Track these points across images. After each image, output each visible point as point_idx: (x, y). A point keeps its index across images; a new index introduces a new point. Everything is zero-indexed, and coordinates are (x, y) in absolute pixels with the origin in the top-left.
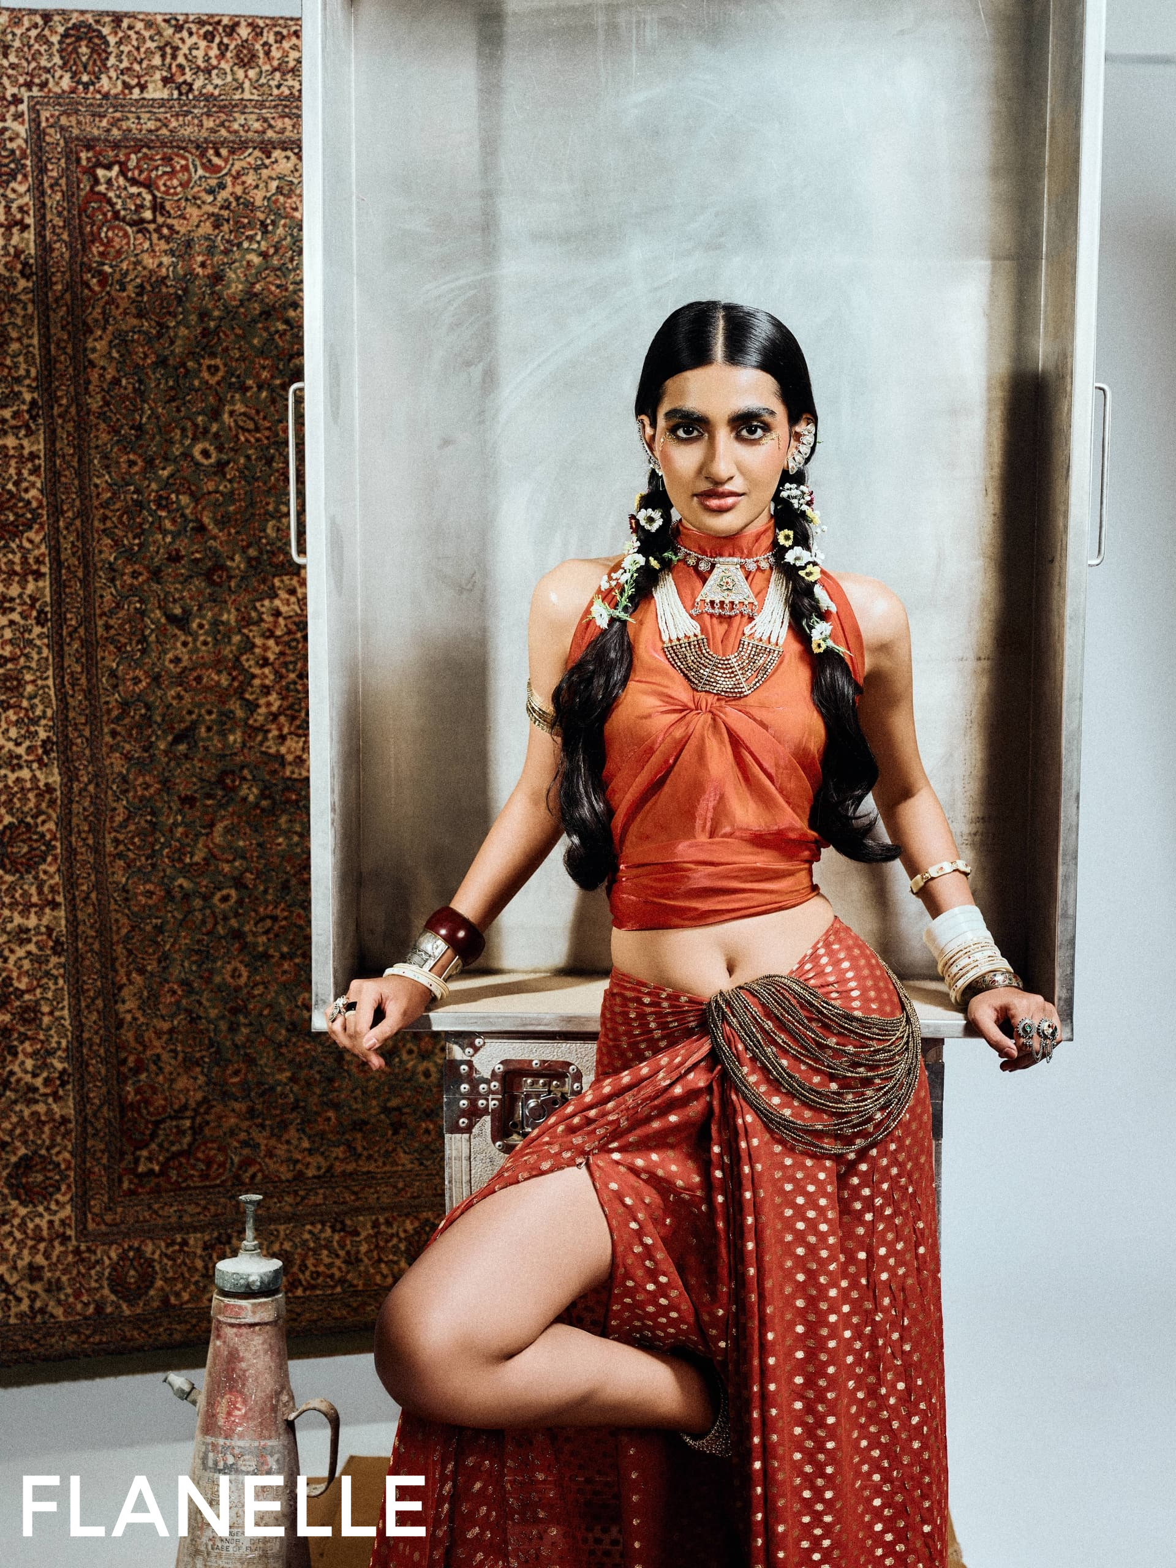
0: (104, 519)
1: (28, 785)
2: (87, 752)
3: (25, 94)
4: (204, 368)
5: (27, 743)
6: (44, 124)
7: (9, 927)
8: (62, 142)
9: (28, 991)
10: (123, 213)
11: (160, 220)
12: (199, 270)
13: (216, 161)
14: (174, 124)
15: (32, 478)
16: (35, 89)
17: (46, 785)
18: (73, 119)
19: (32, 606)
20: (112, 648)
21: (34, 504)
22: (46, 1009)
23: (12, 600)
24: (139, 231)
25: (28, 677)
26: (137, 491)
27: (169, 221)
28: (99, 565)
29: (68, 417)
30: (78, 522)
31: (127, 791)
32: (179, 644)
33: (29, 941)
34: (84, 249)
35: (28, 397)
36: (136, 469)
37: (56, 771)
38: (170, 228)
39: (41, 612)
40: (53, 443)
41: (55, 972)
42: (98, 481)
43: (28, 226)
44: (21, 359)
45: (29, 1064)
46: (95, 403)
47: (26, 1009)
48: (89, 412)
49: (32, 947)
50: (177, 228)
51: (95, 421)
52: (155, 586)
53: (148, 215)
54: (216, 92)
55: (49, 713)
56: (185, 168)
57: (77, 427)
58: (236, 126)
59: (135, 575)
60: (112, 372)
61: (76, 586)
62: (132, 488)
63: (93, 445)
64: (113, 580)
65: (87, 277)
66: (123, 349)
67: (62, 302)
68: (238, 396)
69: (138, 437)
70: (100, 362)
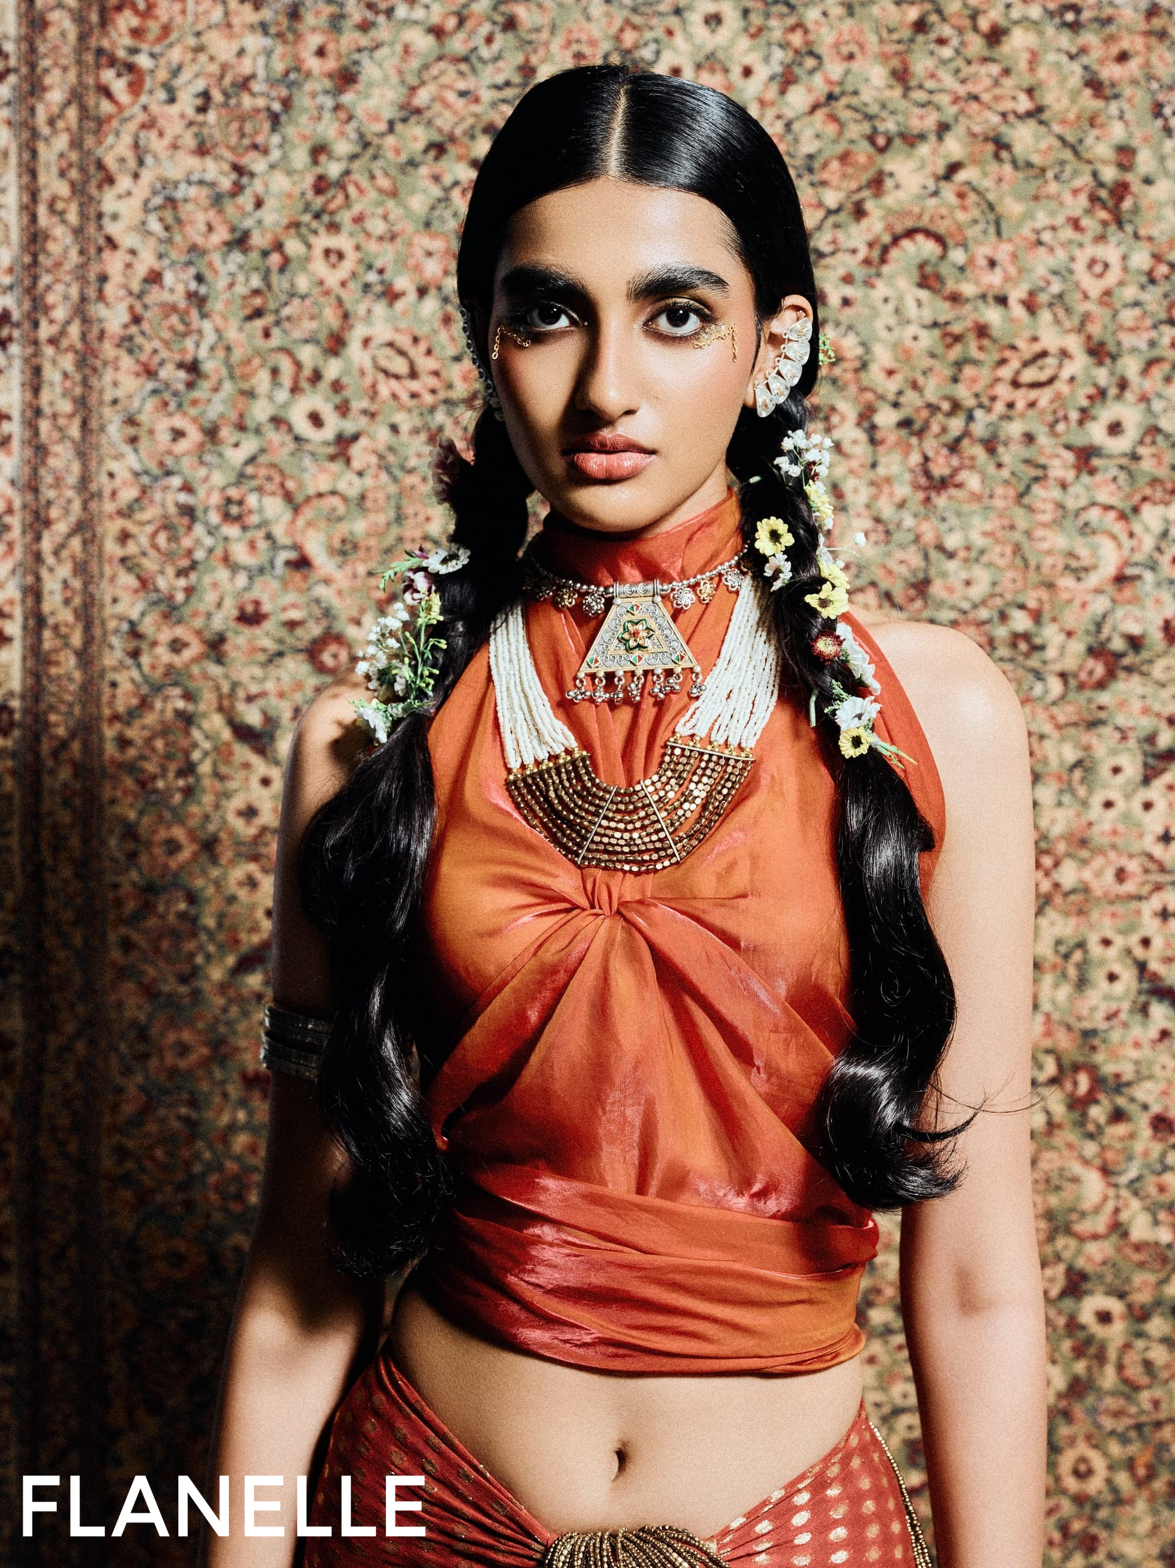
0: (124, 537)
2: (76, 977)
4: (318, 252)
12: (313, 63)
26: (187, 488)
28: (112, 624)
29: (65, 343)
30: (76, 543)
31: (147, 1056)
32: (255, 783)
34: (104, 24)
36: (183, 445)
40: (36, 390)
42: (115, 467)
46: (115, 319)
48: (102, 335)
51: (113, 352)
52: (214, 669)
57: (82, 363)
59: (177, 646)
60: (147, 261)
61: (69, 662)
62: (176, 481)
63: (108, 397)
64: (135, 654)
65: (108, 75)
66: (168, 215)
67: (61, 124)
68: (380, 309)
69: (190, 385)
70: (127, 240)
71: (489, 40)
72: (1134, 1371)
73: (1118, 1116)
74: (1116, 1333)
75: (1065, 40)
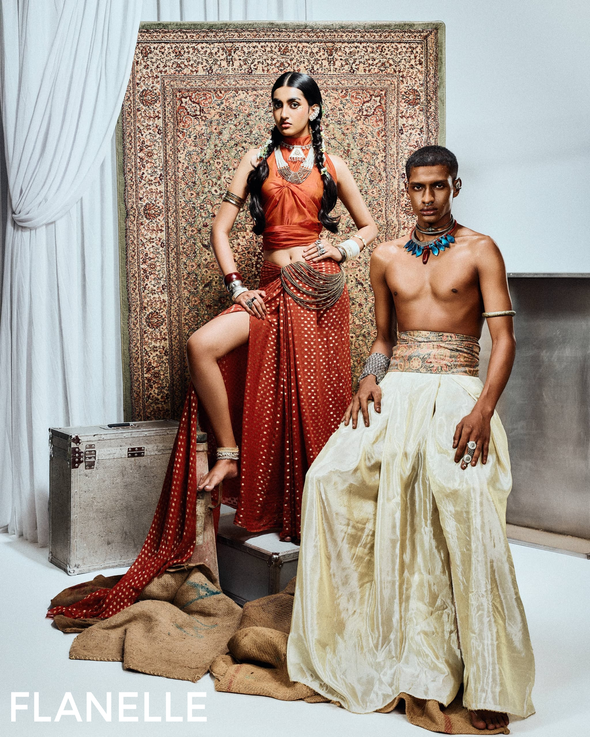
0: (183, 212)
1: (157, 300)
2: (176, 289)
3: (159, 75)
4: (216, 162)
5: (157, 286)
6: (165, 85)
7: (151, 346)
8: (171, 90)
9: (156, 367)
10: (190, 113)
11: (202, 114)
12: (214, 131)
13: (220, 95)
14: (207, 83)
15: (160, 199)
16: (163, 73)
17: (163, 300)
18: (175, 82)
19: (160, 241)
20: (185, 255)
21: (161, 208)
22: (162, 373)
23: (153, 239)
24: (195, 118)
25: (158, 264)
26: (194, 204)
27: (205, 115)
28: (181, 228)
29: (172, 179)
30: (174, 214)
31: (189, 302)
32: (206, 254)
33: (157, 351)
34: (178, 125)
35: (159, 173)
36: (193, 196)
37: (166, 295)
38: (205, 117)
39: (162, 243)
40: (167, 188)
41: (165, 361)
42: (181, 200)
43: (160, 118)
44: (157, 160)
45: (156, 391)
46: (181, 175)
47: (156, 373)
48: (178, 177)
49: (158, 353)
50: (207, 117)
51: (180, 180)
52: (199, 235)
53: (198, 113)
54: (220, 73)
55: (164, 276)
56: (210, 98)
57: (175, 183)
58: (227, 83)
59: (192, 231)
60: (186, 165)
61: (173, 234)
62: (192, 203)
63: (179, 188)
64: (185, 233)
65: (179, 133)
66: (189, 157)
67: (170, 142)
68: (227, 172)
69: (194, 186)
70: (182, 161)
71: (244, 127)
72: (357, 345)
73: (353, 304)
74: (354, 339)
75: (338, 126)
